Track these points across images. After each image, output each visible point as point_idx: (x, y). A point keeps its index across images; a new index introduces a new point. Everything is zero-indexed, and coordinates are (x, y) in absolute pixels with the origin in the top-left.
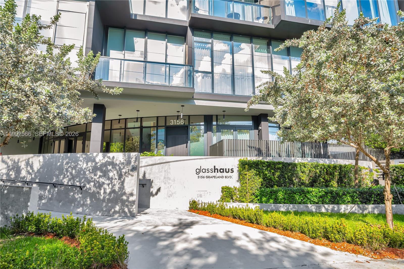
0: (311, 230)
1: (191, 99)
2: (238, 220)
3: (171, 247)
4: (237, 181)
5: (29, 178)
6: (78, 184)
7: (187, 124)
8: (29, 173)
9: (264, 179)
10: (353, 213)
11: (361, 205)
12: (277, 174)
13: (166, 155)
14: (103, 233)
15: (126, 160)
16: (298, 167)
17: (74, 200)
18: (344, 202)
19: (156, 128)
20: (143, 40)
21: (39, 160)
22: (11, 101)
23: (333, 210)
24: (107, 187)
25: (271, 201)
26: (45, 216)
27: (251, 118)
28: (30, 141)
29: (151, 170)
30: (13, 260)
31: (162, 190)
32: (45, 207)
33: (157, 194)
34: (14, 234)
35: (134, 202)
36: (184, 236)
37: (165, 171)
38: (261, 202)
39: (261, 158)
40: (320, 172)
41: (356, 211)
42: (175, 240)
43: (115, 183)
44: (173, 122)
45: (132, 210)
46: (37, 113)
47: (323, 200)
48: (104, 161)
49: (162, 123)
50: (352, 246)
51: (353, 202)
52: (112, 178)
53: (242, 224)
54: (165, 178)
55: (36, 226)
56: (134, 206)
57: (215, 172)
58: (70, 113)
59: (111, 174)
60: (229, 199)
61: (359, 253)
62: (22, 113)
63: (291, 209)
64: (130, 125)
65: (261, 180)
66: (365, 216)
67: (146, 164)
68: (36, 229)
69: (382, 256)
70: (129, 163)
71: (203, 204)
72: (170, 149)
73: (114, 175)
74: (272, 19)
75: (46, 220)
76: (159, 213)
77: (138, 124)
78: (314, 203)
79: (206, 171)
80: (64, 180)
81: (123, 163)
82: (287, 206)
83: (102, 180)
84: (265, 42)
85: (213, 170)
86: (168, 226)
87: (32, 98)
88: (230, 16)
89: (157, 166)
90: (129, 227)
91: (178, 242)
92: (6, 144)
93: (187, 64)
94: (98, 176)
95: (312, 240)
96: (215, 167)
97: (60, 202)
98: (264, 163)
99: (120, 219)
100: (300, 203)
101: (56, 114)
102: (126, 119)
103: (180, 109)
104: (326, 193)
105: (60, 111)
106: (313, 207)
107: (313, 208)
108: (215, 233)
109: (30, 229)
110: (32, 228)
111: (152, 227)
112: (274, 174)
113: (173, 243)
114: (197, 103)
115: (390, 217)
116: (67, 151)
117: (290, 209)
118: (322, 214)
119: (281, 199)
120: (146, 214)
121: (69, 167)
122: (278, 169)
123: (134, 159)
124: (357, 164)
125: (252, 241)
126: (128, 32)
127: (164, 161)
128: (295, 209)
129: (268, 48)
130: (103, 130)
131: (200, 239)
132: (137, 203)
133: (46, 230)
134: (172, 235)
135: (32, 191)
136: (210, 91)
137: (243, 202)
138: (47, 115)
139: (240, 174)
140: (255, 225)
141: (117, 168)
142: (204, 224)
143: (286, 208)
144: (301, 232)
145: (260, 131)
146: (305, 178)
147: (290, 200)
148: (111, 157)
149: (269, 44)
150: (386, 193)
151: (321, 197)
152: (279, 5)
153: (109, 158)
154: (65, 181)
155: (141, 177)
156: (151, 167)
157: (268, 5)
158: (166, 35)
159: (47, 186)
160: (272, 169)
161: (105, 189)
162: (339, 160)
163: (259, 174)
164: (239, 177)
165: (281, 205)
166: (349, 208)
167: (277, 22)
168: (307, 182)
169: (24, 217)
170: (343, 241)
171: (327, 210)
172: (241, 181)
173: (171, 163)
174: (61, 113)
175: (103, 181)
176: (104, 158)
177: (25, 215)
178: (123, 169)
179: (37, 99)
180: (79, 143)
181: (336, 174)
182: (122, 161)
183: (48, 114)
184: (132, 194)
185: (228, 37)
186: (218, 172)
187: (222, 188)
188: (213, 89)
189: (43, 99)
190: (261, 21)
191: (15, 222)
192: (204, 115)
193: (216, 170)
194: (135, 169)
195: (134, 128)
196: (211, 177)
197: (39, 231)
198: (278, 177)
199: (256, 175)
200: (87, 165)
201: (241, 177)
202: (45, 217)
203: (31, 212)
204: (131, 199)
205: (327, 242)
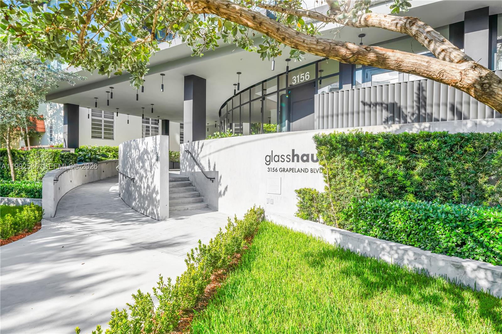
6: (132, 176)
7: (314, 78)
15: (154, 147)
17: (131, 194)
29: (219, 157)
31: (228, 189)
33: (224, 193)
35: (159, 202)
43: (149, 176)
44: (295, 80)
45: (158, 212)
48: (142, 149)
52: (147, 170)
56: (159, 208)
57: (293, 161)
63: (410, 262)
67: (215, 150)
79: (280, 159)
81: (152, 151)
82: (400, 252)
85: (291, 158)
96: (293, 151)
100: (446, 251)
106: (481, 274)
117: (406, 262)
128: (422, 264)
141: (149, 157)
143: (396, 256)
153: (145, 144)
154: (129, 172)
155: (211, 169)
156: (218, 153)
161: (144, 184)
173: (236, 147)
176: (142, 144)
178: (152, 159)
186: (298, 161)
193: (296, 158)
194: (158, 159)
196: (287, 170)
198: (421, 175)
204: (158, 198)
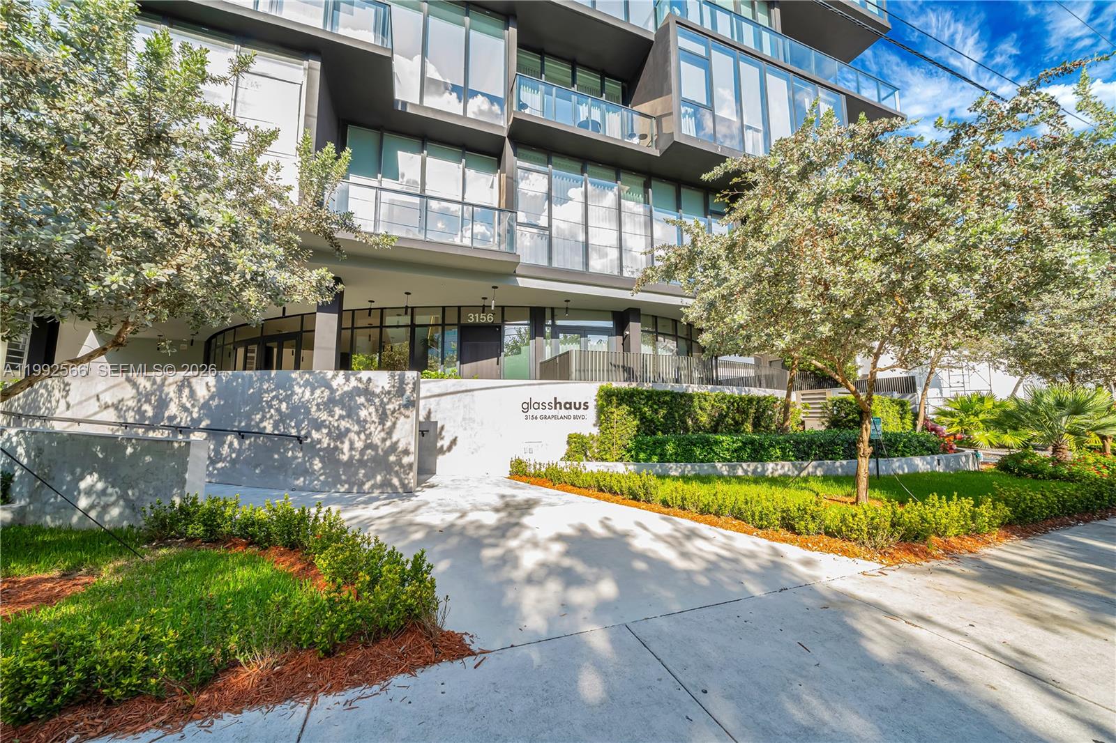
0: (757, 514)
1: (511, 275)
2: (608, 495)
3: (509, 560)
4: (594, 425)
5: (183, 419)
6: (294, 432)
7: (499, 321)
8: (185, 409)
9: (641, 420)
10: (786, 476)
11: (796, 462)
12: (662, 412)
13: (460, 375)
14: (369, 544)
15: (394, 387)
16: (696, 400)
17: (284, 465)
18: (770, 459)
19: (440, 328)
20: (417, 158)
21: (207, 384)
22: (123, 231)
23: (754, 471)
24: (356, 438)
25: (655, 458)
26: (225, 502)
27: (610, 315)
28: (184, 347)
29: (438, 404)
30: (146, 638)
31: (459, 442)
32: (226, 478)
33: (450, 449)
34: (153, 541)
35: (410, 465)
36: (526, 534)
37: (465, 407)
38: (637, 460)
39: (634, 385)
40: (728, 408)
41: (790, 473)
42: (513, 543)
43: (372, 429)
44: (472, 318)
45: (406, 482)
46: (197, 268)
47: (738, 456)
48: (346, 388)
49: (452, 318)
50: (838, 543)
51: (784, 457)
52: (365, 421)
53: (617, 502)
54: (464, 419)
55: (205, 525)
56: (411, 474)
58: (283, 278)
59: (363, 413)
60: (580, 456)
61: (856, 555)
62: (153, 265)
63: (689, 471)
64: (389, 320)
65: (636, 422)
66: (806, 480)
67: (429, 394)
68: (206, 531)
69: (895, 560)
70: (400, 392)
71: (538, 466)
72: (467, 367)
73: (370, 414)
74: (655, 138)
75: (229, 511)
76: (456, 484)
77: (406, 320)
78: (725, 460)
80: (265, 424)
81: (389, 392)
82: (682, 467)
83: (344, 424)
84: (641, 180)
86: (483, 510)
87: (183, 228)
88: (584, 125)
89: (449, 397)
90: (409, 517)
91: (521, 547)
92: (121, 345)
93: (503, 206)
94: (336, 417)
95: (760, 532)
97: (256, 467)
98: (642, 393)
99: (385, 499)
100: (702, 461)
101: (248, 277)
102: (382, 309)
103: (489, 293)
104: (745, 444)
105: (261, 270)
107: (722, 468)
108: (582, 525)
109: (190, 531)
110: (196, 529)
111: (458, 515)
112: (656, 412)
113: (510, 551)
114: (522, 282)
115: (863, 483)
116: (263, 365)
117: (687, 472)
118: (740, 480)
119: (671, 455)
120: (432, 486)
121: (273, 398)
122: (665, 402)
123: (411, 386)
124: (789, 396)
125: (658, 537)
126: (389, 139)
127: (464, 388)
128: (696, 471)
129: (646, 192)
130: (340, 328)
131: (560, 538)
132: (415, 467)
133: (230, 534)
134: (503, 531)
135: (193, 450)
136: (545, 263)
137: (606, 460)
138: (225, 278)
139: (600, 410)
140: (643, 505)
141: (377, 400)
142: (550, 505)
143: (680, 470)
144: (736, 518)
145: (626, 340)
146: (704, 419)
147: (686, 455)
148: (365, 379)
149: (647, 186)
150: (861, 445)
151: (736, 451)
152: (671, 114)
153: (360, 380)
154: (268, 427)
155: (421, 419)
156: (437, 399)
157: (648, 113)
158: (463, 153)
159: (227, 436)
160: (655, 403)
161: (352, 443)
162: (752, 389)
163: (634, 413)
164: (599, 417)
165: (671, 465)
166: (779, 467)
167: (665, 145)
168: (708, 427)
169: (177, 505)
170: (819, 533)
171: (746, 471)
172: (602, 423)
173: (475, 392)
174: (262, 275)
175: (348, 425)
176: (347, 380)
177: (177, 501)
178: (388, 403)
179: (199, 232)
180: (288, 354)
181: (752, 411)
182: (387, 388)
183: (228, 275)
184: (406, 452)
185: (578, 166)
187: (570, 437)
188: (550, 258)
189: (213, 235)
190: (636, 140)
191: (156, 518)
192: (531, 308)
194: (412, 404)
195: (398, 327)
197: (211, 535)
198: (663, 418)
199: (630, 413)
200: (312, 393)
201: (603, 417)
202: (225, 505)
203: (192, 495)
204: (406, 460)
205: (789, 535)
